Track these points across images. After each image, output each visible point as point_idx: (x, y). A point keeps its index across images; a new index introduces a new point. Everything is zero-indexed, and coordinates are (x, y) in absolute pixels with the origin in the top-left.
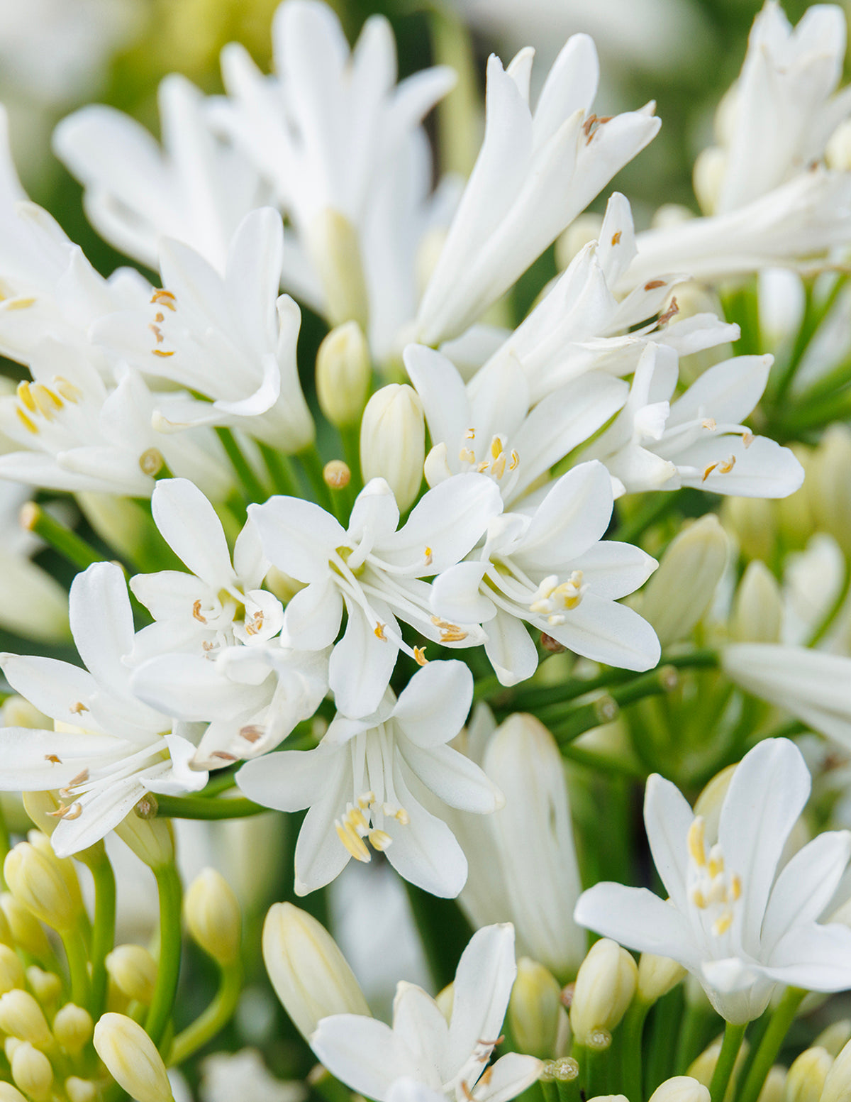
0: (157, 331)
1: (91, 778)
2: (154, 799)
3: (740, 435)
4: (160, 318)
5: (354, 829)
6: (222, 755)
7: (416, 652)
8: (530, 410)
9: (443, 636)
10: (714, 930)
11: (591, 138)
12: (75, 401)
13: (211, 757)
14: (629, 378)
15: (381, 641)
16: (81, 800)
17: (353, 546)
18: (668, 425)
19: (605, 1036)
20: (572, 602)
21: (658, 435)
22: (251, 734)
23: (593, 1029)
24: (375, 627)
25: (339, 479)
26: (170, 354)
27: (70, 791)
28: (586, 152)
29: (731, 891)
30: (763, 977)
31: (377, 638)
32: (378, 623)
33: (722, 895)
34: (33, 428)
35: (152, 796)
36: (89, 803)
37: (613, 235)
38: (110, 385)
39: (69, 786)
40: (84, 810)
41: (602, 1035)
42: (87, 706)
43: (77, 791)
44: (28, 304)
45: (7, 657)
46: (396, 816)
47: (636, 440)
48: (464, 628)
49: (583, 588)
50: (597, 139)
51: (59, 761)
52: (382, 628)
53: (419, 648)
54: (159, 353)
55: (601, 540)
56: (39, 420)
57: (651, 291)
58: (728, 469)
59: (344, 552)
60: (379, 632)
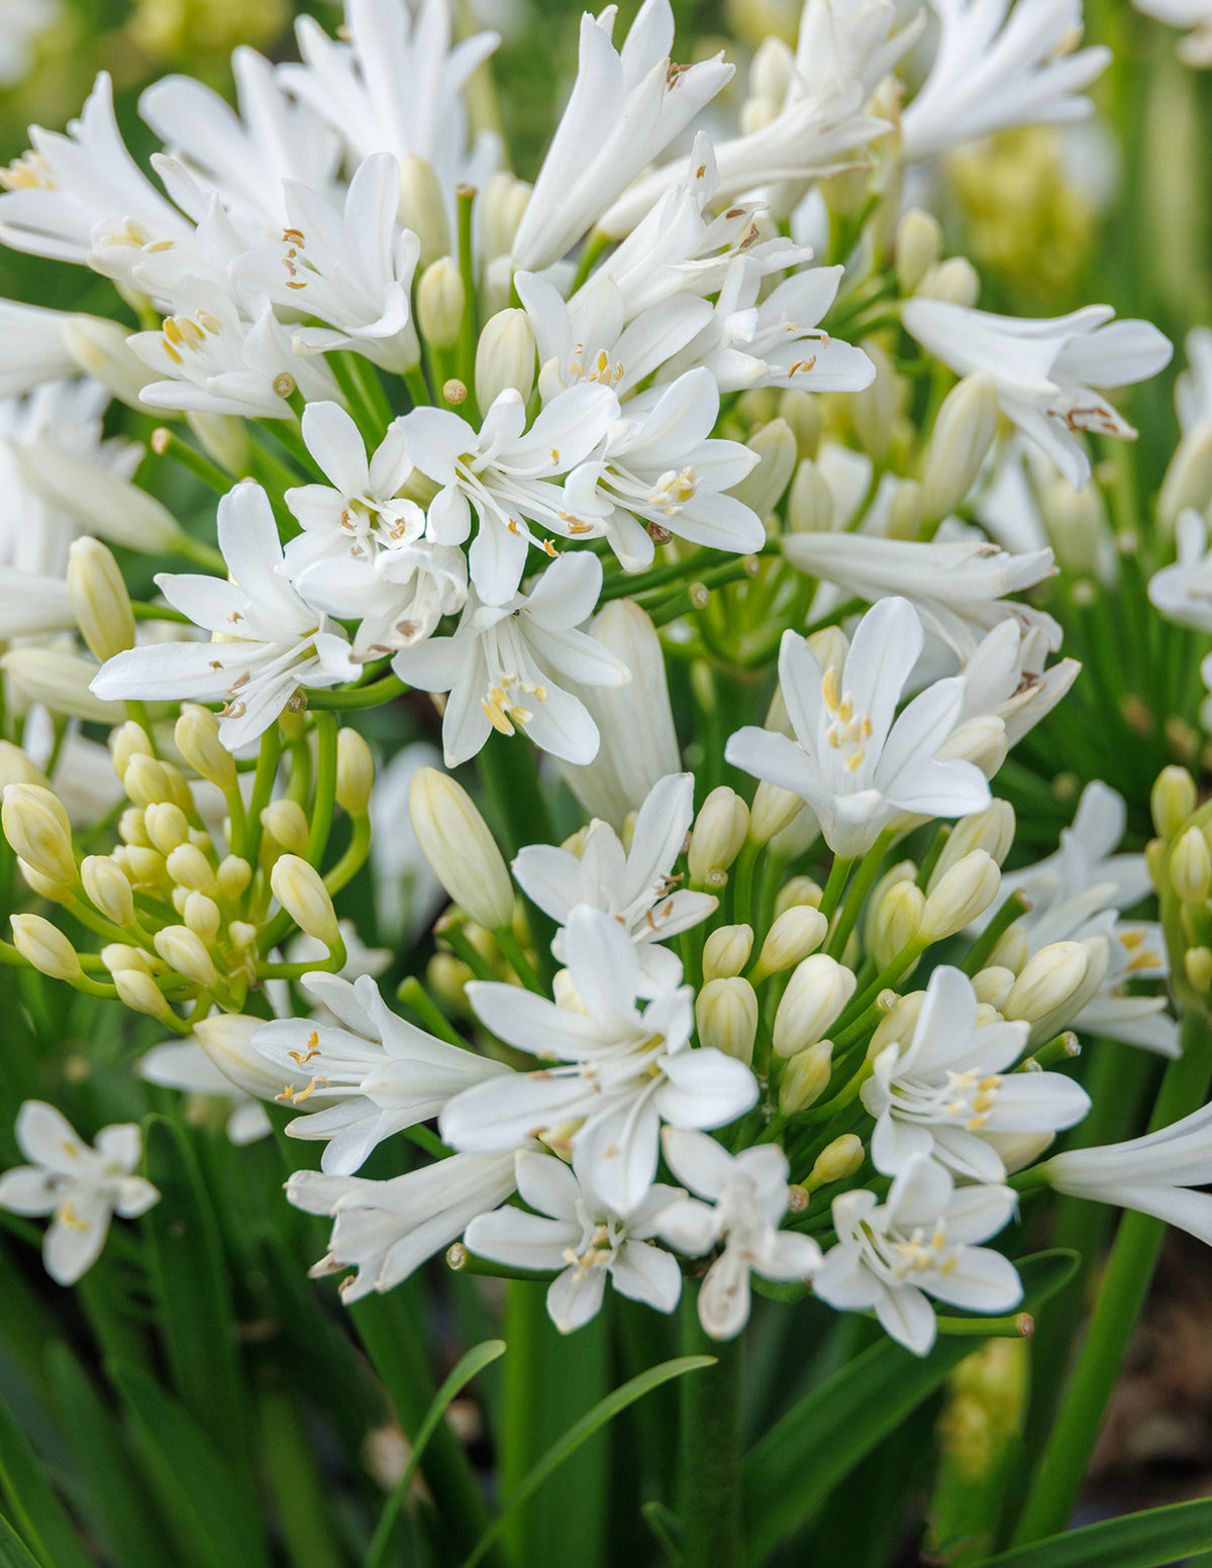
0: (290, 265)
1: (252, 678)
2: (304, 694)
3: (818, 338)
4: (293, 253)
5: (498, 706)
6: (379, 648)
7: (547, 545)
8: (624, 329)
9: (572, 528)
10: (846, 768)
11: (673, 84)
12: (217, 334)
13: (369, 650)
14: (714, 298)
15: (514, 535)
16: (240, 700)
17: (476, 455)
18: (758, 328)
19: (722, 876)
20: (685, 495)
21: (749, 338)
22: (406, 629)
23: (710, 870)
24: (507, 523)
25: (457, 397)
26: (303, 285)
27: (234, 691)
28: (669, 96)
29: (863, 733)
30: (892, 807)
31: (511, 533)
32: (511, 520)
33: (855, 735)
34: (177, 358)
35: (302, 691)
36: (250, 700)
37: (699, 168)
38: (246, 319)
39: (232, 686)
40: (247, 708)
41: (719, 875)
42: (242, 615)
43: (238, 691)
44: (167, 246)
45: (164, 577)
46: (535, 693)
47: (725, 343)
48: (587, 521)
49: (697, 481)
50: (679, 85)
51: (220, 666)
52: (515, 523)
53: (549, 541)
54: (293, 285)
55: (707, 438)
56: (184, 351)
57: (731, 219)
58: (810, 366)
59: (466, 458)
60: (512, 527)
